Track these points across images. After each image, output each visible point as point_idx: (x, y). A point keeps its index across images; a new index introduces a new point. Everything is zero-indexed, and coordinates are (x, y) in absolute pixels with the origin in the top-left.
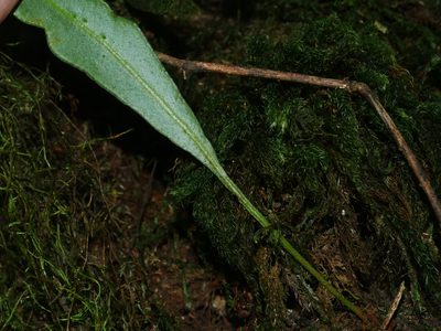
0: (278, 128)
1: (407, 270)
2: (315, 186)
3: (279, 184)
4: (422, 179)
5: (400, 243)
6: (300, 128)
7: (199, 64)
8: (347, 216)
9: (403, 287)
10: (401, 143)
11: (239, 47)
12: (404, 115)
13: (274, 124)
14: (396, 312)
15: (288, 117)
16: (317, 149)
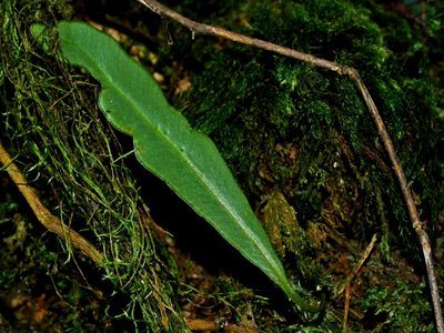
0: (287, 86)
1: (381, 223)
2: (318, 135)
3: (283, 133)
4: (395, 163)
5: (379, 199)
6: (309, 87)
7: (208, 27)
8: (338, 168)
9: (374, 239)
10: (381, 129)
11: (235, 17)
12: (396, 87)
13: (284, 81)
14: (367, 260)
15: (297, 78)
16: (323, 104)
